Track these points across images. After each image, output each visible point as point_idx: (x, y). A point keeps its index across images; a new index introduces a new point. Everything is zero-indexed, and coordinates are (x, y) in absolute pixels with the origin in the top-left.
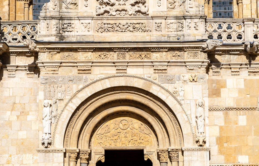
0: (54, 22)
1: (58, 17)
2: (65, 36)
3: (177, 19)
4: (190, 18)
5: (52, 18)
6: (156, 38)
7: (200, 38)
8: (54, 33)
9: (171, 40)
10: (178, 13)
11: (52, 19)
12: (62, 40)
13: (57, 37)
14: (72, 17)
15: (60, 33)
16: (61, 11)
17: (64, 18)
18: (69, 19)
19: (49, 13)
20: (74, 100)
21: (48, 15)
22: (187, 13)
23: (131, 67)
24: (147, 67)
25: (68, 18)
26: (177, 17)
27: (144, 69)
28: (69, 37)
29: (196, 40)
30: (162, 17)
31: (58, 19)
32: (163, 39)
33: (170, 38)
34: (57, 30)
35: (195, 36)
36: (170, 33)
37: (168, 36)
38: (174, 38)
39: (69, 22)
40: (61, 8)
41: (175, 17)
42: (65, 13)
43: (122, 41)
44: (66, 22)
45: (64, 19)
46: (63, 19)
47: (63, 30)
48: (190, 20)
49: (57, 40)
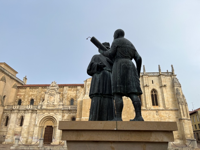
2: (42, 108)
20: (41, 118)
24: (53, 113)
30: (57, 105)
33: (57, 108)
35: (61, 108)
43: (50, 109)
46: (42, 105)
48: (60, 105)
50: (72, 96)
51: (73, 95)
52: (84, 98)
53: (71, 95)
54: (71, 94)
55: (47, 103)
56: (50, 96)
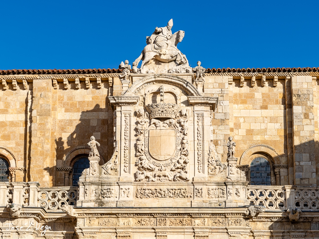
0: (93, 187)
1: (98, 183)
2: (105, 202)
3: (218, 185)
4: (232, 184)
5: (92, 183)
6: (197, 204)
7: (243, 205)
8: (93, 198)
9: (213, 206)
10: (219, 179)
11: (91, 185)
12: (102, 205)
13: (96, 203)
14: (111, 182)
15: (100, 199)
16: (100, 177)
17: (104, 183)
18: (109, 184)
19: (88, 179)
21: (88, 180)
22: (229, 180)
23: (171, 233)
24: (188, 233)
25: (107, 183)
26: (218, 183)
27: (185, 235)
28: (108, 203)
29: (238, 207)
30: (204, 183)
31: (98, 185)
32: (204, 205)
33: (212, 204)
34: (97, 195)
35: (237, 203)
36: (211, 199)
37: (210, 202)
38: (215, 204)
39: (109, 187)
40: (100, 173)
41: (216, 183)
42: (105, 179)
43: (163, 207)
44: (105, 187)
45: (104, 185)
46: (102, 184)
47: (103, 196)
48: (231, 186)
49: (97, 205)
51: (264, 132)
56: (154, 123)
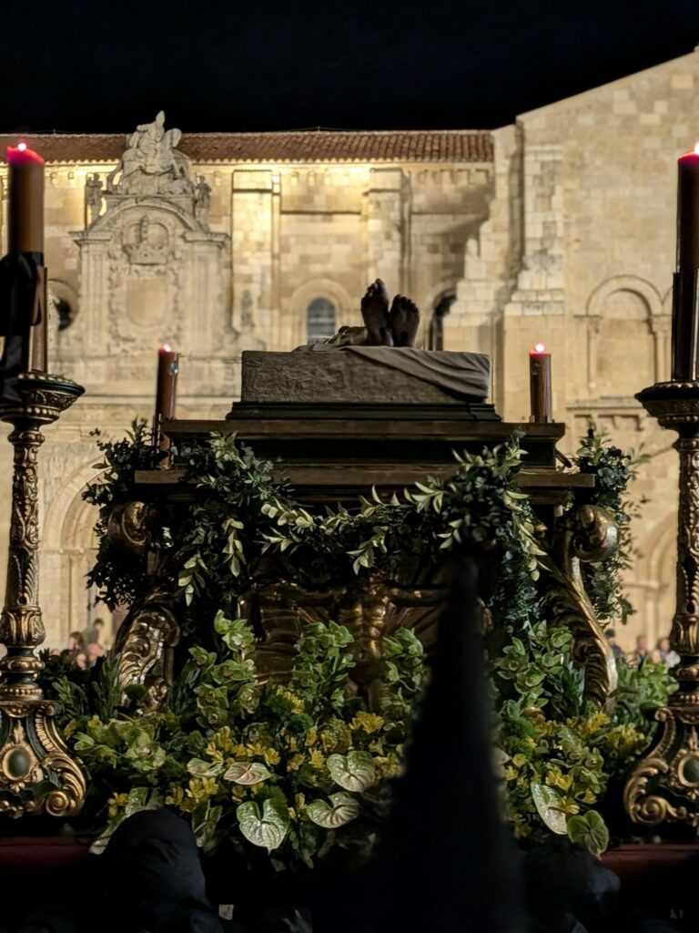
14: (74, 357)
18: (70, 360)
20: (76, 480)
30: (204, 358)
37: (211, 388)
44: (66, 364)
50: (316, 268)
51: (326, 258)
52: (511, 311)
53: (305, 259)
54: (312, 250)
55: (106, 338)
56: (136, 271)
